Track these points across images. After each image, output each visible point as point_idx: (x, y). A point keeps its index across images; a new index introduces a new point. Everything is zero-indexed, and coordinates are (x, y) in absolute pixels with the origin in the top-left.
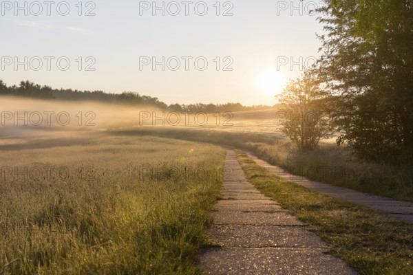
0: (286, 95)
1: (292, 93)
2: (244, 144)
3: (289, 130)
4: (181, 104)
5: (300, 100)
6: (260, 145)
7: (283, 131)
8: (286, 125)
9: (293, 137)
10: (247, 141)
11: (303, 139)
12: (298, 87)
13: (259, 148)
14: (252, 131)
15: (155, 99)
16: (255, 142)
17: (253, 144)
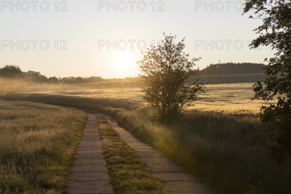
0: (147, 61)
1: (153, 60)
2: (104, 108)
3: (151, 97)
4: (57, 77)
5: (161, 66)
6: (120, 111)
7: (145, 98)
8: (148, 91)
9: (155, 105)
10: (107, 106)
11: (164, 106)
12: (159, 53)
13: (119, 113)
14: (110, 97)
15: (38, 73)
16: (113, 107)
17: (112, 109)
